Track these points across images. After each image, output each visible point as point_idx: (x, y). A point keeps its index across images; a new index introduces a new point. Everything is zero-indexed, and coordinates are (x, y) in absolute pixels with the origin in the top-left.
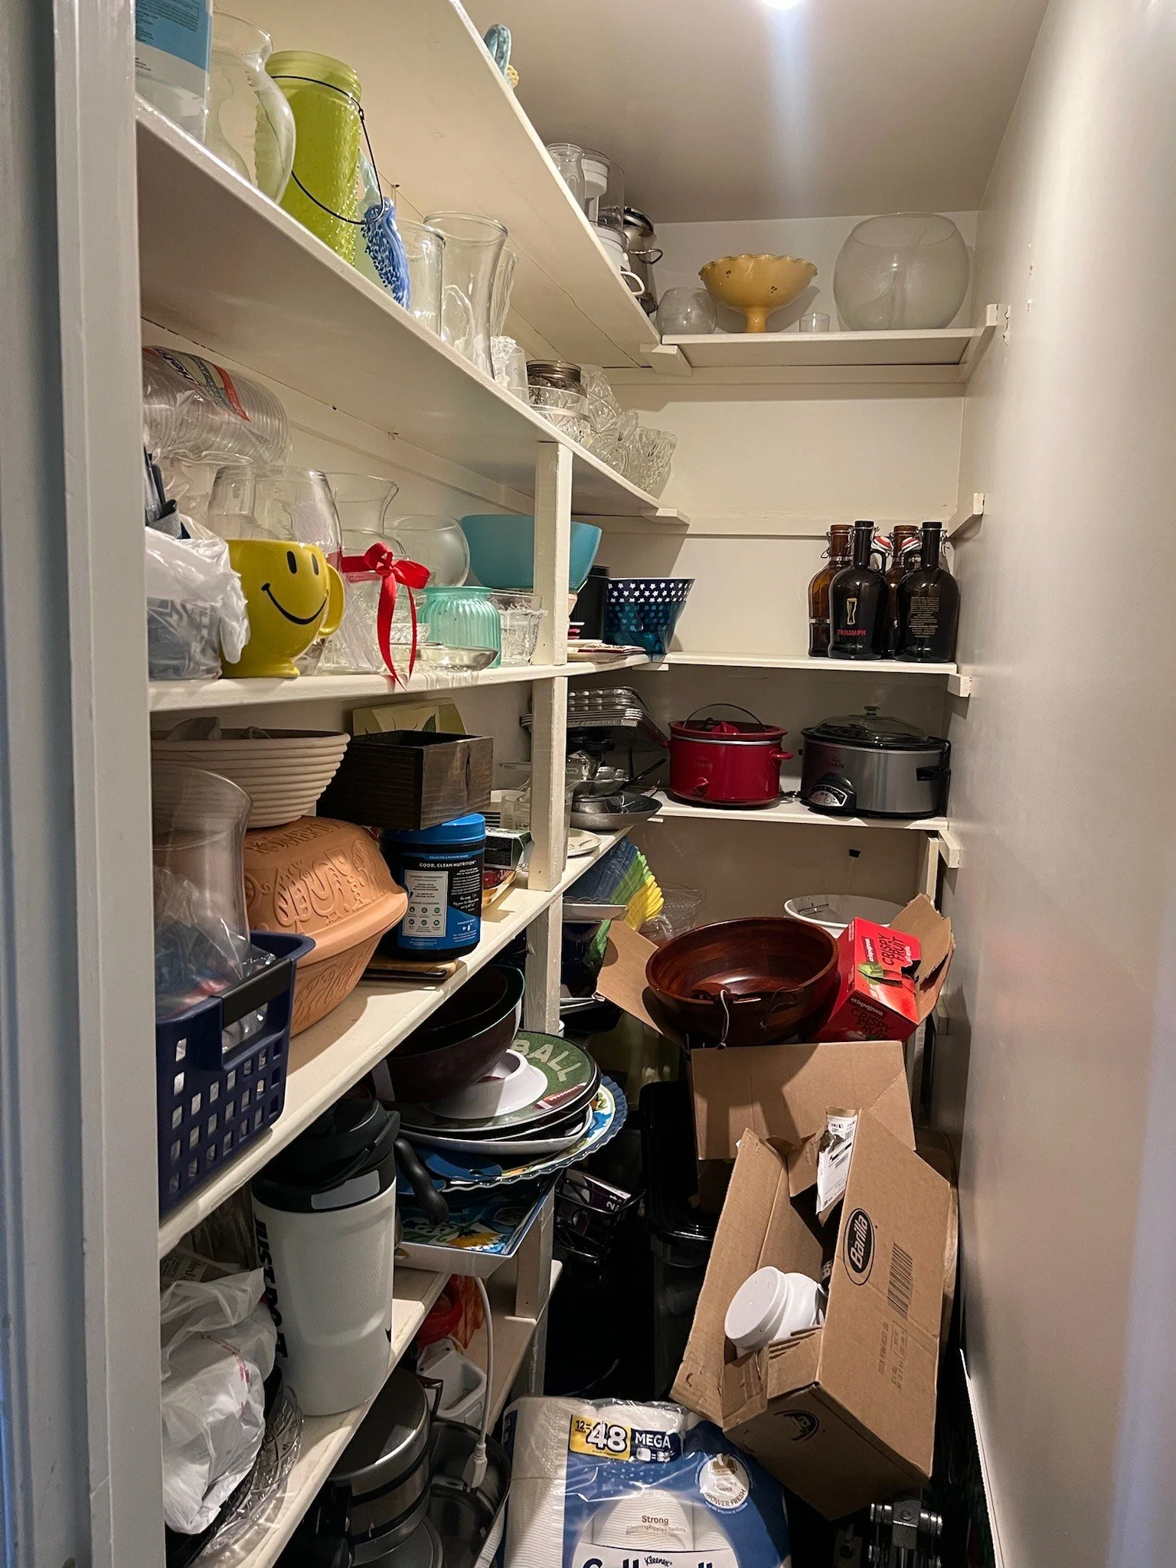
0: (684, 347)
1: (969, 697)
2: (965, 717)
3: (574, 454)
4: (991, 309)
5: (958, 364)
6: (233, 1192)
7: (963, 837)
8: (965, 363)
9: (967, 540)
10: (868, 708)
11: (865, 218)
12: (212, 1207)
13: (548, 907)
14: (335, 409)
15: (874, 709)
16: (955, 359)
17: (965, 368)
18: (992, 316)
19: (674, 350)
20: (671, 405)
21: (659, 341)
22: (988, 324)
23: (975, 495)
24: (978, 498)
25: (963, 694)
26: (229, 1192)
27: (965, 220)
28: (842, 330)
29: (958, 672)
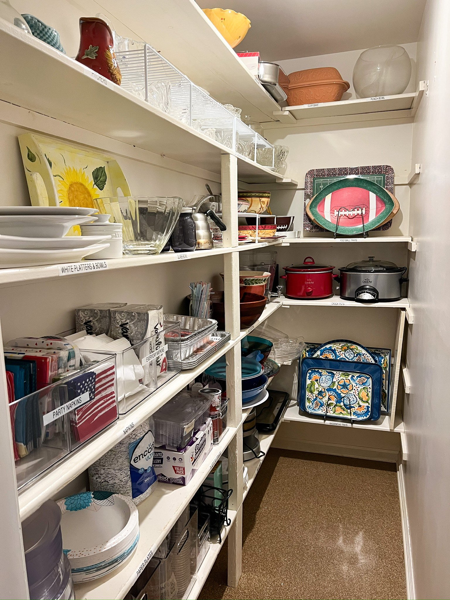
0: (292, 112)
1: (416, 252)
2: (414, 260)
3: (238, 158)
4: (421, 83)
5: (410, 109)
6: (69, 482)
7: (415, 310)
8: (412, 108)
9: (415, 184)
10: (370, 257)
11: (365, 50)
12: (58, 490)
13: (234, 347)
14: (135, 146)
15: (372, 257)
16: (409, 107)
17: (413, 110)
18: (422, 86)
19: (287, 113)
20: (288, 136)
21: (281, 110)
22: (420, 90)
23: (416, 165)
24: (417, 166)
25: (413, 250)
26: (67, 482)
27: (409, 47)
28: (357, 98)
29: (412, 241)
